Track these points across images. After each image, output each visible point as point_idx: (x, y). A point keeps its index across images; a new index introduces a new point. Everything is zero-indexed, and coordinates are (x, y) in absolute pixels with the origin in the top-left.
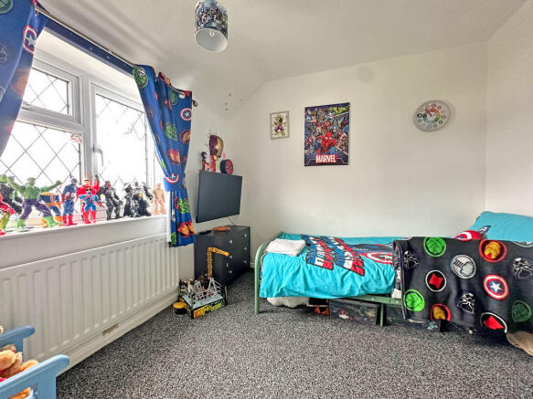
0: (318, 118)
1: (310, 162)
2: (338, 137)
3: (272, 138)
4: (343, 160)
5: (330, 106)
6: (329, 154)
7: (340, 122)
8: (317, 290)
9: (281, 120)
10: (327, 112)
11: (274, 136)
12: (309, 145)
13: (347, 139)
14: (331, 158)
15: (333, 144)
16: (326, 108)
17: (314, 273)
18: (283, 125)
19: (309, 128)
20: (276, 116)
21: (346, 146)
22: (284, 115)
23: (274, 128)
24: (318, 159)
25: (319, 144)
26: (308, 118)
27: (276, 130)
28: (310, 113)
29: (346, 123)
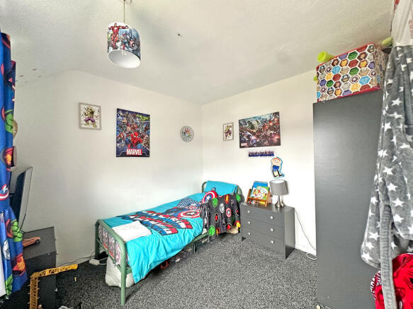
0: (128, 120)
1: (121, 153)
2: (143, 137)
3: (80, 128)
4: (146, 154)
5: (137, 113)
6: (137, 149)
7: (144, 127)
8: (173, 251)
9: (92, 113)
10: (135, 117)
11: (83, 126)
12: (121, 140)
13: (148, 139)
14: (138, 152)
15: (139, 142)
16: (135, 114)
17: (168, 239)
18: (95, 118)
19: (120, 126)
20: (86, 107)
21: (148, 144)
22: (95, 109)
23: (83, 118)
24: (129, 152)
25: (130, 141)
26: (120, 117)
27: (86, 121)
28: (121, 114)
29: (147, 129)
